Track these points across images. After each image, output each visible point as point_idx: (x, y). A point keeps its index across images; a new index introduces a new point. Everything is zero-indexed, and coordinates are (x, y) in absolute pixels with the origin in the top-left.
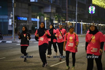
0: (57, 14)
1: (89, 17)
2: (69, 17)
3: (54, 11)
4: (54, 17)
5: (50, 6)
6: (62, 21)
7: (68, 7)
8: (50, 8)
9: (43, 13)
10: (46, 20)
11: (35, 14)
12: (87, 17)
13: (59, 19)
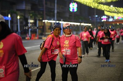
0: (33, 12)
1: (70, 16)
2: (47, 15)
3: (29, 7)
4: (29, 15)
5: (24, 2)
6: (39, 20)
7: (46, 4)
8: (24, 4)
9: (15, 11)
10: (20, 19)
11: (6, 11)
12: (67, 15)
13: (35, 18)
